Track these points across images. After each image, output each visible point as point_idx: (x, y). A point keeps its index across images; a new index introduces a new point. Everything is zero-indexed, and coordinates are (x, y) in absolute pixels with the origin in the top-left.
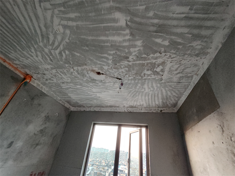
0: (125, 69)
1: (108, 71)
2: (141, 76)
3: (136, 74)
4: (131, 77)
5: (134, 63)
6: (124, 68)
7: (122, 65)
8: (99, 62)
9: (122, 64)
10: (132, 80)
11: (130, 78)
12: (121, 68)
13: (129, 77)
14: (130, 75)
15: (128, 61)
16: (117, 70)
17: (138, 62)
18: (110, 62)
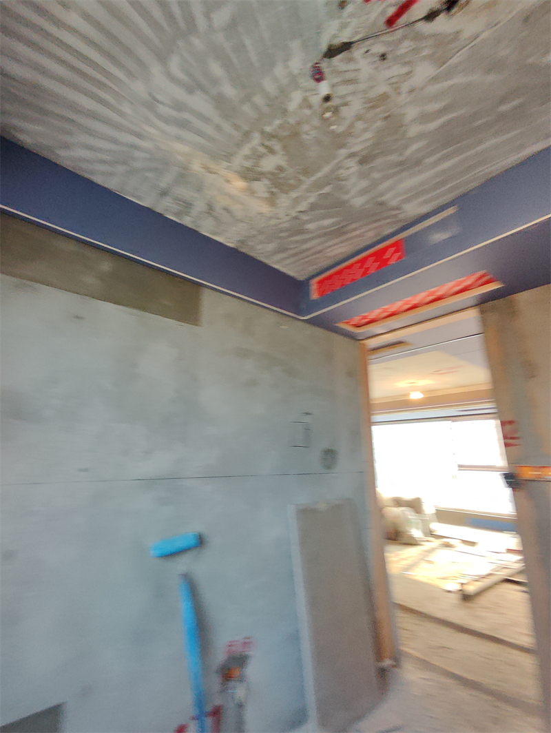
0: (347, 123)
1: (406, 63)
2: (272, 136)
3: (295, 134)
4: (301, 107)
5: (336, 161)
6: (351, 126)
7: (365, 130)
8: (458, 80)
9: (368, 135)
10: (284, 92)
11: (296, 98)
12: (359, 117)
13: (305, 100)
14: (307, 112)
15: (352, 155)
16: (373, 94)
17: (326, 169)
18: (411, 113)
